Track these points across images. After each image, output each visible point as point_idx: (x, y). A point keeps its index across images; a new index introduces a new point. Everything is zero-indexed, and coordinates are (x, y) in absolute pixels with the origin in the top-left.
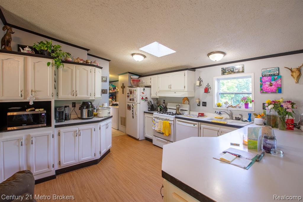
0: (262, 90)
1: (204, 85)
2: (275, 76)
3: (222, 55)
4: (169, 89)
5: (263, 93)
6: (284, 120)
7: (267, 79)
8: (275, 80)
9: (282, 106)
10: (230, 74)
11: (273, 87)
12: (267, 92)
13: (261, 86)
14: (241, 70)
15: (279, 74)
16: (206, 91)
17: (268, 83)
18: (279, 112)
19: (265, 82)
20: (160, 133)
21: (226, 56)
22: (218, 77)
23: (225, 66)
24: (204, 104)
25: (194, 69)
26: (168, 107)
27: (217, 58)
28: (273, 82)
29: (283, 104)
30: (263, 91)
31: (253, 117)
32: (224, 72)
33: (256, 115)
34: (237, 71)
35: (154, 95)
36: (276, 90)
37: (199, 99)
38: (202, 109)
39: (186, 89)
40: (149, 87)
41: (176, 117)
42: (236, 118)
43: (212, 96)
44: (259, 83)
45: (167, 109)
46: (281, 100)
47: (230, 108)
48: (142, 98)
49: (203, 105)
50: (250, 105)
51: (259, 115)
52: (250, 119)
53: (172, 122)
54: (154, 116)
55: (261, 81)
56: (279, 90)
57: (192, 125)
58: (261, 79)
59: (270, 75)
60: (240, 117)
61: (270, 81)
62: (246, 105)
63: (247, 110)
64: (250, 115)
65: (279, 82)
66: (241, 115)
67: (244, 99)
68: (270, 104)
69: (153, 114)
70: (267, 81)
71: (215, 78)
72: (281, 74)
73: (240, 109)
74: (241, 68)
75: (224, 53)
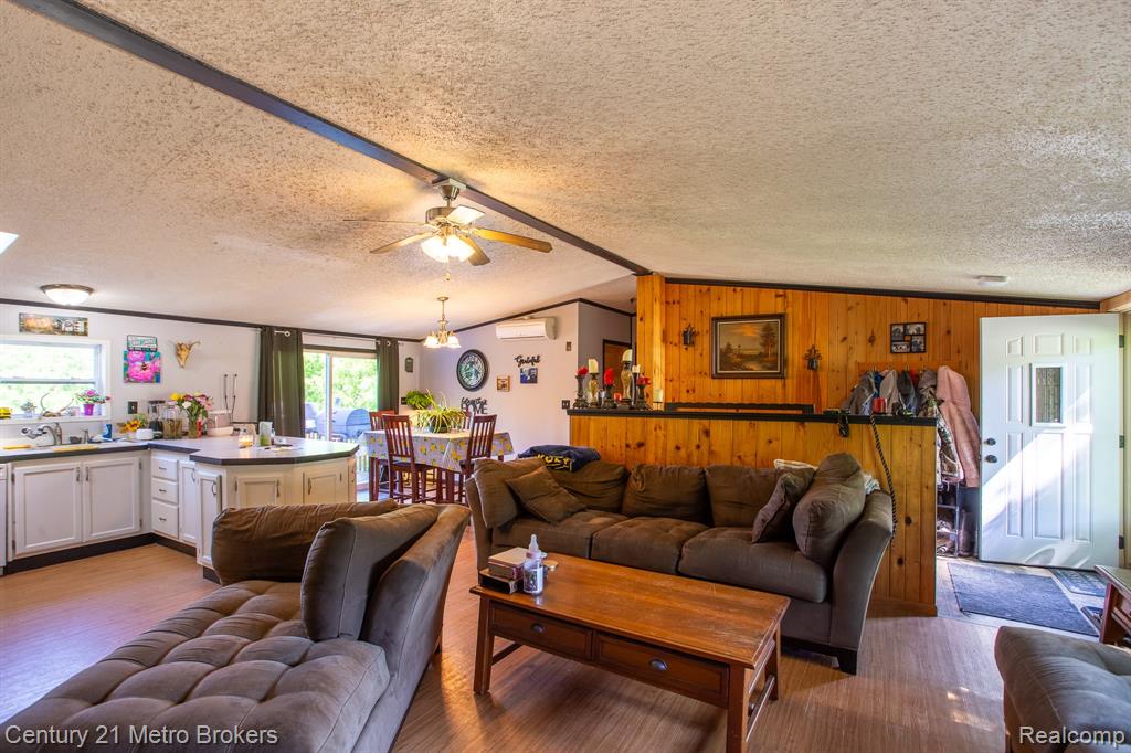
0: (128, 376)
2: (150, 353)
5: (129, 381)
7: (138, 356)
8: (151, 359)
10: (50, 332)
11: (147, 371)
12: (136, 381)
13: (126, 369)
14: (80, 329)
15: (156, 349)
17: (140, 364)
19: (133, 362)
28: (148, 363)
30: (129, 378)
34: (71, 329)
36: (151, 378)
42: (70, 439)
44: (121, 361)
50: (98, 409)
51: (128, 426)
52: (110, 436)
55: (125, 358)
56: (156, 378)
58: (126, 355)
59: (143, 350)
61: (143, 361)
62: (89, 409)
63: (92, 418)
64: (110, 427)
65: (157, 364)
70: (138, 360)
72: (161, 350)
73: (73, 419)
74: (81, 324)
75: (90, 290)
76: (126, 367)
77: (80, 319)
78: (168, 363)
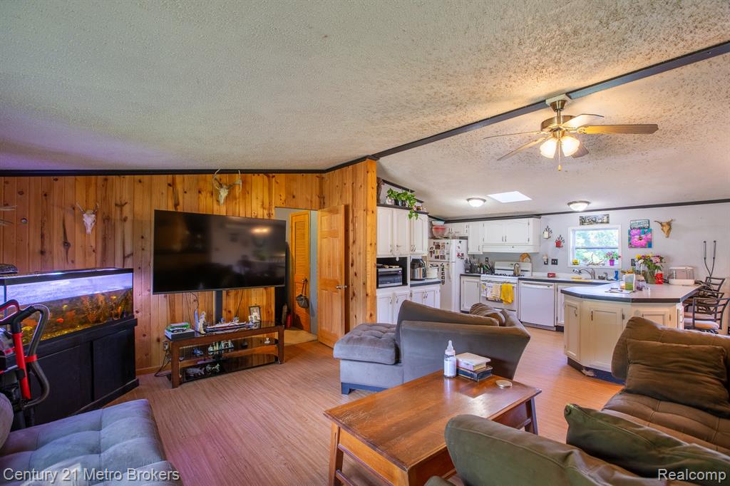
1: (555, 237)
2: (645, 229)
3: (586, 205)
4: (501, 242)
5: (632, 247)
6: (653, 274)
7: (636, 232)
8: (644, 234)
9: (651, 261)
10: (591, 224)
11: (643, 241)
12: (636, 247)
13: (629, 240)
14: (605, 221)
15: (649, 227)
16: (558, 244)
17: (638, 237)
18: (649, 267)
19: (634, 236)
20: (495, 301)
21: (590, 205)
22: (575, 228)
23: (584, 215)
24: (555, 262)
25: (538, 216)
26: (496, 267)
27: (580, 207)
28: (642, 236)
29: (652, 259)
30: (631, 245)
31: (620, 274)
32: (583, 221)
33: (624, 272)
34: (600, 221)
35: (473, 250)
36: (646, 245)
37: (547, 256)
38: (551, 268)
39: (531, 242)
40: (466, 238)
41: (519, 279)
42: (599, 277)
43: (566, 251)
44: (627, 236)
45: (494, 269)
46: (650, 255)
47: (591, 266)
48: (458, 255)
49: (552, 264)
50: (616, 262)
51: (627, 273)
52: (616, 277)
53: (515, 285)
54: (482, 278)
55: (629, 234)
56: (650, 245)
57: (546, 287)
58: (629, 232)
59: (640, 228)
60: (604, 276)
61: (640, 234)
62: (612, 262)
63: (612, 267)
64: (617, 272)
65: (649, 236)
66: (606, 274)
67: (609, 254)
68: (639, 259)
69: (480, 276)
70: (637, 235)
71: (570, 229)
72: (651, 227)
73: (604, 267)
74: (605, 218)
75: (588, 203)
76: (630, 239)
77: (605, 215)
78: (658, 235)
